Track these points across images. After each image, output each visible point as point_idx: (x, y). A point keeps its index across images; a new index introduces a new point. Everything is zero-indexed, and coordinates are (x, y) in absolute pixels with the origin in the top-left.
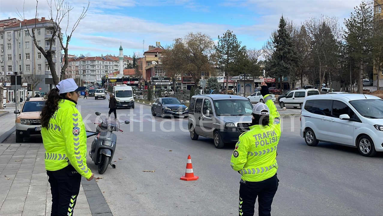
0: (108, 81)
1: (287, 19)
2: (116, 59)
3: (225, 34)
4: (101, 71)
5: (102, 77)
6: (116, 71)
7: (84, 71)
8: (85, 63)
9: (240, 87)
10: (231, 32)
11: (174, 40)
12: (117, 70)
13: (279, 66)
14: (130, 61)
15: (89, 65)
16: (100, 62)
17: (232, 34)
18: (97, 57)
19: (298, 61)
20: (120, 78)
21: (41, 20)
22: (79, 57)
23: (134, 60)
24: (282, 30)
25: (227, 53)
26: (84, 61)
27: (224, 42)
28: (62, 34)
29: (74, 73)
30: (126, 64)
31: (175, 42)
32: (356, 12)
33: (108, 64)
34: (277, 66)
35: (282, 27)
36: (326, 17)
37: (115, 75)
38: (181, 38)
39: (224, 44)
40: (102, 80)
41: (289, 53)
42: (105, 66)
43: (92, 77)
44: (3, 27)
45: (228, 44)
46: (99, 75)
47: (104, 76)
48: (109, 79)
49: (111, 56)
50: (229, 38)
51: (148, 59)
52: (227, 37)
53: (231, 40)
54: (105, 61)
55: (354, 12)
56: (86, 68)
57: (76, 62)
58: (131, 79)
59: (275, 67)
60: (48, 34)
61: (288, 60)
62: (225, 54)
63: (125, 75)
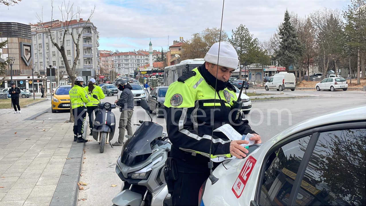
0: (139, 73)
1: (293, 13)
2: (147, 54)
3: (238, 28)
4: (134, 64)
5: (134, 69)
6: (146, 64)
7: (119, 65)
8: (120, 58)
9: (251, 76)
10: (244, 26)
11: (193, 35)
12: (148, 63)
13: (284, 55)
14: (159, 55)
15: (123, 59)
16: (132, 56)
17: (245, 27)
18: (130, 52)
19: (301, 51)
20: (150, 70)
21: (79, 21)
22: (115, 53)
23: (163, 54)
24: (287, 23)
25: (240, 46)
26: (119, 56)
27: (237, 36)
28: (98, 33)
29: (110, 66)
30: (156, 57)
31: (193, 37)
32: (353, 5)
33: (140, 58)
34: (282, 56)
35: (287, 20)
36: (329, 9)
37: (145, 67)
38: (198, 33)
39: (238, 37)
40: (135, 72)
41: (293, 43)
42: (137, 60)
43: (126, 70)
44: (48, 28)
45: (241, 37)
46: (132, 68)
47: (136, 69)
48: (140, 72)
49: (142, 51)
50: (242, 31)
51: (172, 53)
52: (241, 31)
53: (244, 33)
54: (137, 56)
55: (351, 5)
56: (121, 62)
57: (112, 57)
58: (159, 71)
59: (280, 57)
60: (85, 33)
61: (293, 50)
62: (238, 46)
63: (155, 67)
